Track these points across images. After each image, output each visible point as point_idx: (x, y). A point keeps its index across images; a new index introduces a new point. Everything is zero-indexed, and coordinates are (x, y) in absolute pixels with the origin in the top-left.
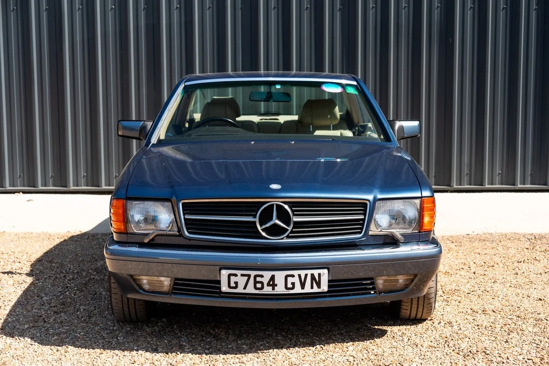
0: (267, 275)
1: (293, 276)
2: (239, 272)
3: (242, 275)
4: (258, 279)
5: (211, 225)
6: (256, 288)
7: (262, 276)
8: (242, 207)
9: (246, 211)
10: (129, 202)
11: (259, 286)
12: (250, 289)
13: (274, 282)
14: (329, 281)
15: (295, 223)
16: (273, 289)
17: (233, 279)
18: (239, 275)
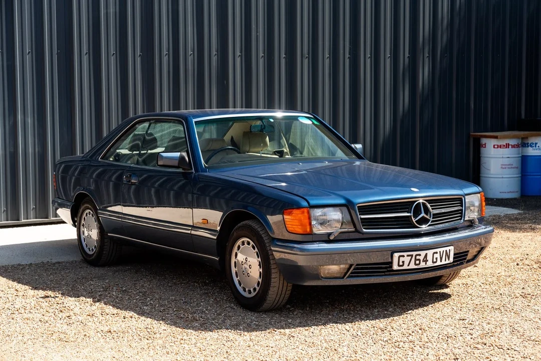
0: (423, 253)
1: (437, 253)
2: (405, 254)
3: (408, 256)
4: (418, 257)
5: (378, 222)
6: (416, 264)
7: (420, 255)
8: (397, 206)
9: (401, 209)
10: (312, 210)
11: (418, 262)
12: (412, 266)
13: (426, 259)
14: (455, 254)
15: (434, 215)
16: (426, 264)
17: (402, 259)
18: (406, 256)
